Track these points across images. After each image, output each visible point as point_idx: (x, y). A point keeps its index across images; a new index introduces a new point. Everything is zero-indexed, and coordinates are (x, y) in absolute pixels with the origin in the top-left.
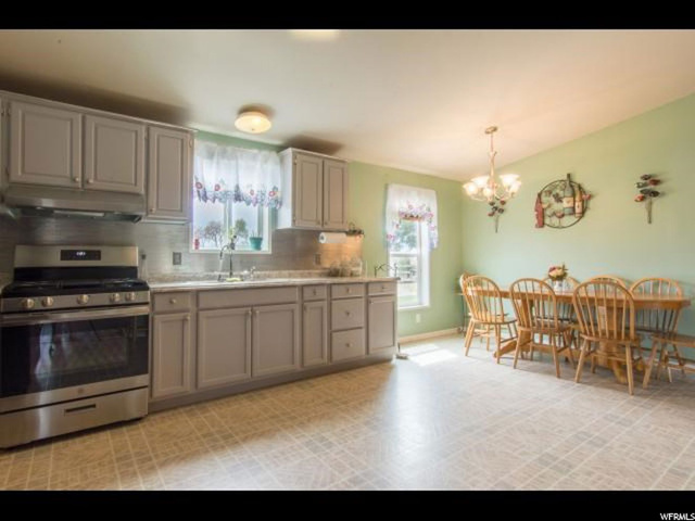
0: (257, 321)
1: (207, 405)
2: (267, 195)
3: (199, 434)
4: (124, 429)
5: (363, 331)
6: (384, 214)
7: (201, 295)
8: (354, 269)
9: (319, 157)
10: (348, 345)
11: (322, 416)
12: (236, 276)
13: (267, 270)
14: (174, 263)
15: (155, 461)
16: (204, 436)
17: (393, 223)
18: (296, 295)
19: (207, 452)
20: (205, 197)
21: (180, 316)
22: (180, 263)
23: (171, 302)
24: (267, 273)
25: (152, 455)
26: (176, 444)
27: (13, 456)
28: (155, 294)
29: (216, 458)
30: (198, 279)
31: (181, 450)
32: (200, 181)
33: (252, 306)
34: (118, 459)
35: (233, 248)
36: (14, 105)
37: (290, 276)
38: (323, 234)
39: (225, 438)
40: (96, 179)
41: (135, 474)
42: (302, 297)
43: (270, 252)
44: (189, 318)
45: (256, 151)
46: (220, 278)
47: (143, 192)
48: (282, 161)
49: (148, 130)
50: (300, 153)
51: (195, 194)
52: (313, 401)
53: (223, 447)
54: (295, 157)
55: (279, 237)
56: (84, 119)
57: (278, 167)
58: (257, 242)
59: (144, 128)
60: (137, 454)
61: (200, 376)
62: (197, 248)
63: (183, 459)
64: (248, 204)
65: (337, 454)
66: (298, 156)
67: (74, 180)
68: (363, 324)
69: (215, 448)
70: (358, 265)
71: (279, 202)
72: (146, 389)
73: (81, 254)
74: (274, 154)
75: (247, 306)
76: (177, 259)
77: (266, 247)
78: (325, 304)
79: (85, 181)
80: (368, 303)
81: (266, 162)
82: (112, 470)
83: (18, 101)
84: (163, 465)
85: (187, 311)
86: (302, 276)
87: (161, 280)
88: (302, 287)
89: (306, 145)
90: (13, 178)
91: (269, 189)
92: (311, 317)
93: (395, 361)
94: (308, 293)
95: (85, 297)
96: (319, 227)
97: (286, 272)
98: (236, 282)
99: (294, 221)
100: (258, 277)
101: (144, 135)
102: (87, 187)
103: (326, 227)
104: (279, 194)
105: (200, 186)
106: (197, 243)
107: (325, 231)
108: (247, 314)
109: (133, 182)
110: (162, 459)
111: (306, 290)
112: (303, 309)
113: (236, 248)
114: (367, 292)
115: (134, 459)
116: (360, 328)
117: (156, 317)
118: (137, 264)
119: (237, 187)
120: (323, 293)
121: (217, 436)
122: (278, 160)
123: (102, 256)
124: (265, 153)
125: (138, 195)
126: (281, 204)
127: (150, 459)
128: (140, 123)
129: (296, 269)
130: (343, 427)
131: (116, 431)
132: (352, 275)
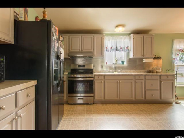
0: (121, 84)
1: (107, 104)
2: (126, 48)
3: (103, 110)
4: (89, 105)
5: (159, 91)
6: (172, 51)
7: (105, 76)
8: (157, 70)
9: (142, 35)
10: (152, 95)
11: (137, 113)
12: (117, 72)
13: (126, 70)
14: (101, 68)
15: (93, 112)
16: (104, 110)
17: (176, 54)
18: (133, 78)
19: (104, 113)
20: (108, 51)
21: (100, 81)
22: (102, 68)
23: (98, 78)
24: (126, 71)
25: (92, 111)
26: (98, 110)
27: (70, 105)
28: (95, 75)
29: (105, 115)
30: (107, 72)
31: (98, 112)
32: (107, 47)
33: (119, 80)
34: (86, 110)
35: (116, 64)
36: (70, 36)
37: (134, 72)
38: (144, 59)
39: (109, 112)
40: (84, 49)
41: (88, 113)
42: (135, 79)
43: (127, 65)
44: (103, 82)
45: (122, 36)
46: (112, 72)
47: (93, 51)
48: (130, 38)
49: (94, 36)
50: (135, 35)
51: (106, 50)
52: (136, 109)
53: (107, 113)
54: (133, 36)
55: (130, 60)
56: (81, 36)
57: (129, 40)
58: (123, 62)
59: (93, 36)
60: (90, 110)
61: (105, 96)
62: (106, 64)
63: (98, 113)
64: (120, 51)
65: (137, 123)
66: (134, 36)
67: (80, 50)
68: (159, 89)
69: (105, 113)
70: (159, 69)
71: (129, 50)
72: (93, 97)
73: (82, 66)
74: (128, 36)
75: (118, 80)
76: (102, 67)
77: (126, 64)
78: (143, 81)
79: (82, 50)
80: (161, 82)
81: (125, 39)
82: (85, 112)
83: (71, 35)
84: (94, 113)
85: (102, 80)
86: (138, 72)
87: (98, 72)
88: (135, 75)
89: (137, 32)
90: (70, 51)
91: (126, 47)
92: (138, 85)
93: (174, 104)
94: (137, 77)
95: (87, 75)
96: (143, 57)
97: (132, 71)
98: (116, 73)
99: (133, 56)
100: (123, 72)
101: (93, 38)
102: (82, 51)
103: (145, 57)
104: (129, 48)
105: (106, 48)
106: (106, 63)
107: (145, 58)
108: (117, 82)
109: (91, 49)
110: (94, 112)
111: (136, 76)
112: (135, 82)
113: (117, 64)
114: (160, 78)
115: (89, 111)
116: (158, 90)
117: (95, 81)
118: (92, 68)
119: (117, 47)
120: (143, 78)
121: (107, 111)
122: (129, 38)
123: (86, 66)
124: (125, 36)
125: (92, 52)
126: (130, 51)
127: (92, 112)
128: (92, 35)
129: (135, 70)
130: (142, 117)
131: (87, 105)
132: (156, 72)
